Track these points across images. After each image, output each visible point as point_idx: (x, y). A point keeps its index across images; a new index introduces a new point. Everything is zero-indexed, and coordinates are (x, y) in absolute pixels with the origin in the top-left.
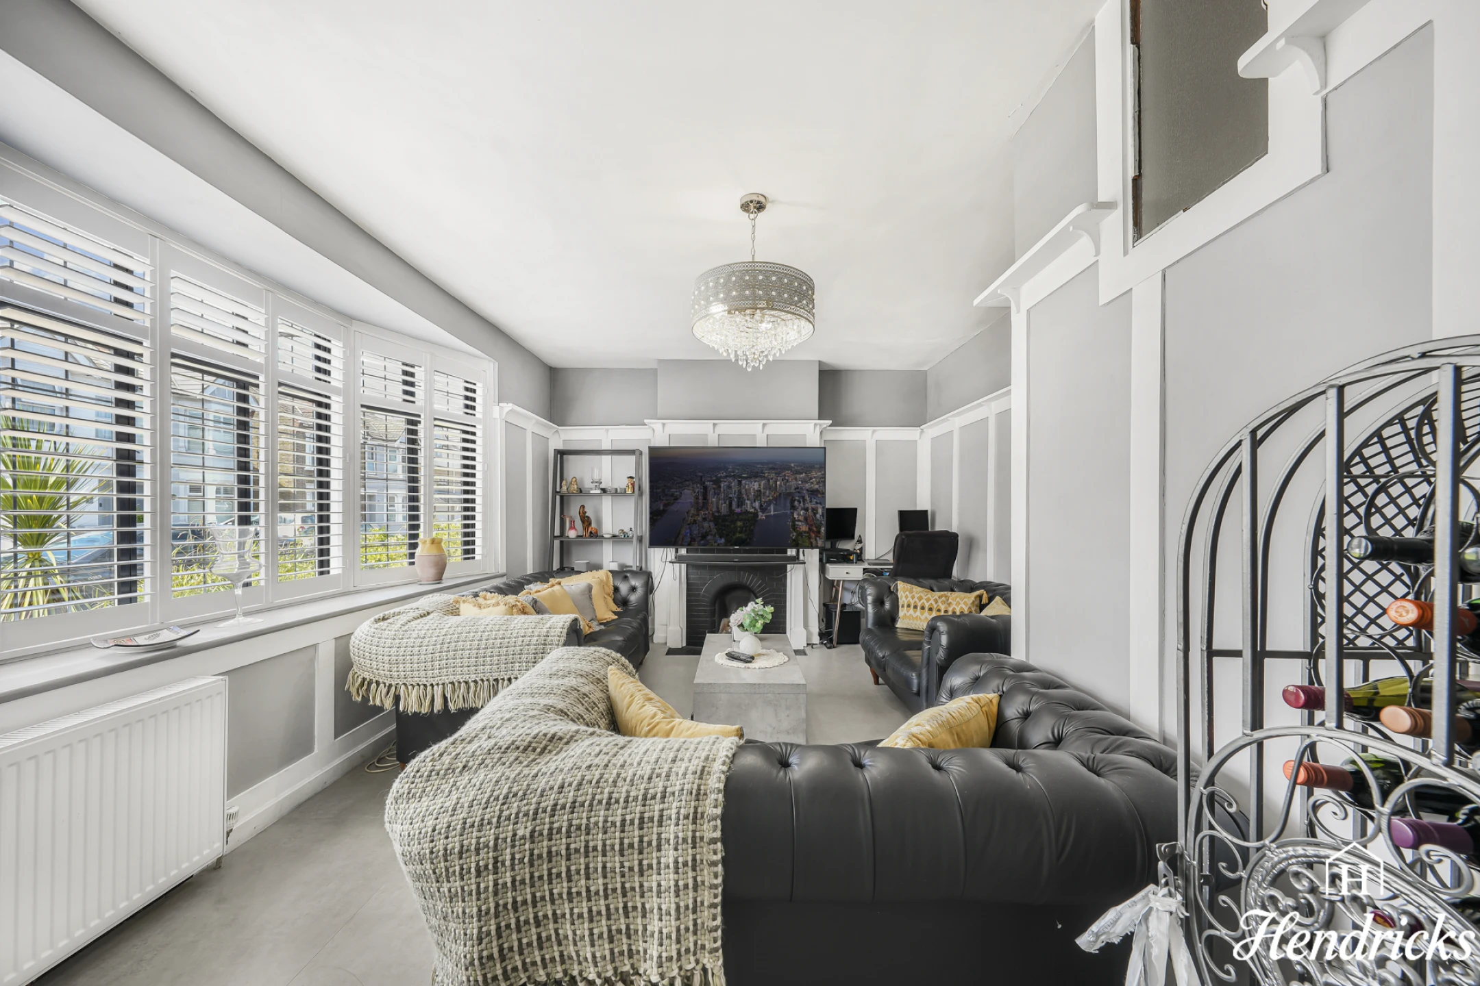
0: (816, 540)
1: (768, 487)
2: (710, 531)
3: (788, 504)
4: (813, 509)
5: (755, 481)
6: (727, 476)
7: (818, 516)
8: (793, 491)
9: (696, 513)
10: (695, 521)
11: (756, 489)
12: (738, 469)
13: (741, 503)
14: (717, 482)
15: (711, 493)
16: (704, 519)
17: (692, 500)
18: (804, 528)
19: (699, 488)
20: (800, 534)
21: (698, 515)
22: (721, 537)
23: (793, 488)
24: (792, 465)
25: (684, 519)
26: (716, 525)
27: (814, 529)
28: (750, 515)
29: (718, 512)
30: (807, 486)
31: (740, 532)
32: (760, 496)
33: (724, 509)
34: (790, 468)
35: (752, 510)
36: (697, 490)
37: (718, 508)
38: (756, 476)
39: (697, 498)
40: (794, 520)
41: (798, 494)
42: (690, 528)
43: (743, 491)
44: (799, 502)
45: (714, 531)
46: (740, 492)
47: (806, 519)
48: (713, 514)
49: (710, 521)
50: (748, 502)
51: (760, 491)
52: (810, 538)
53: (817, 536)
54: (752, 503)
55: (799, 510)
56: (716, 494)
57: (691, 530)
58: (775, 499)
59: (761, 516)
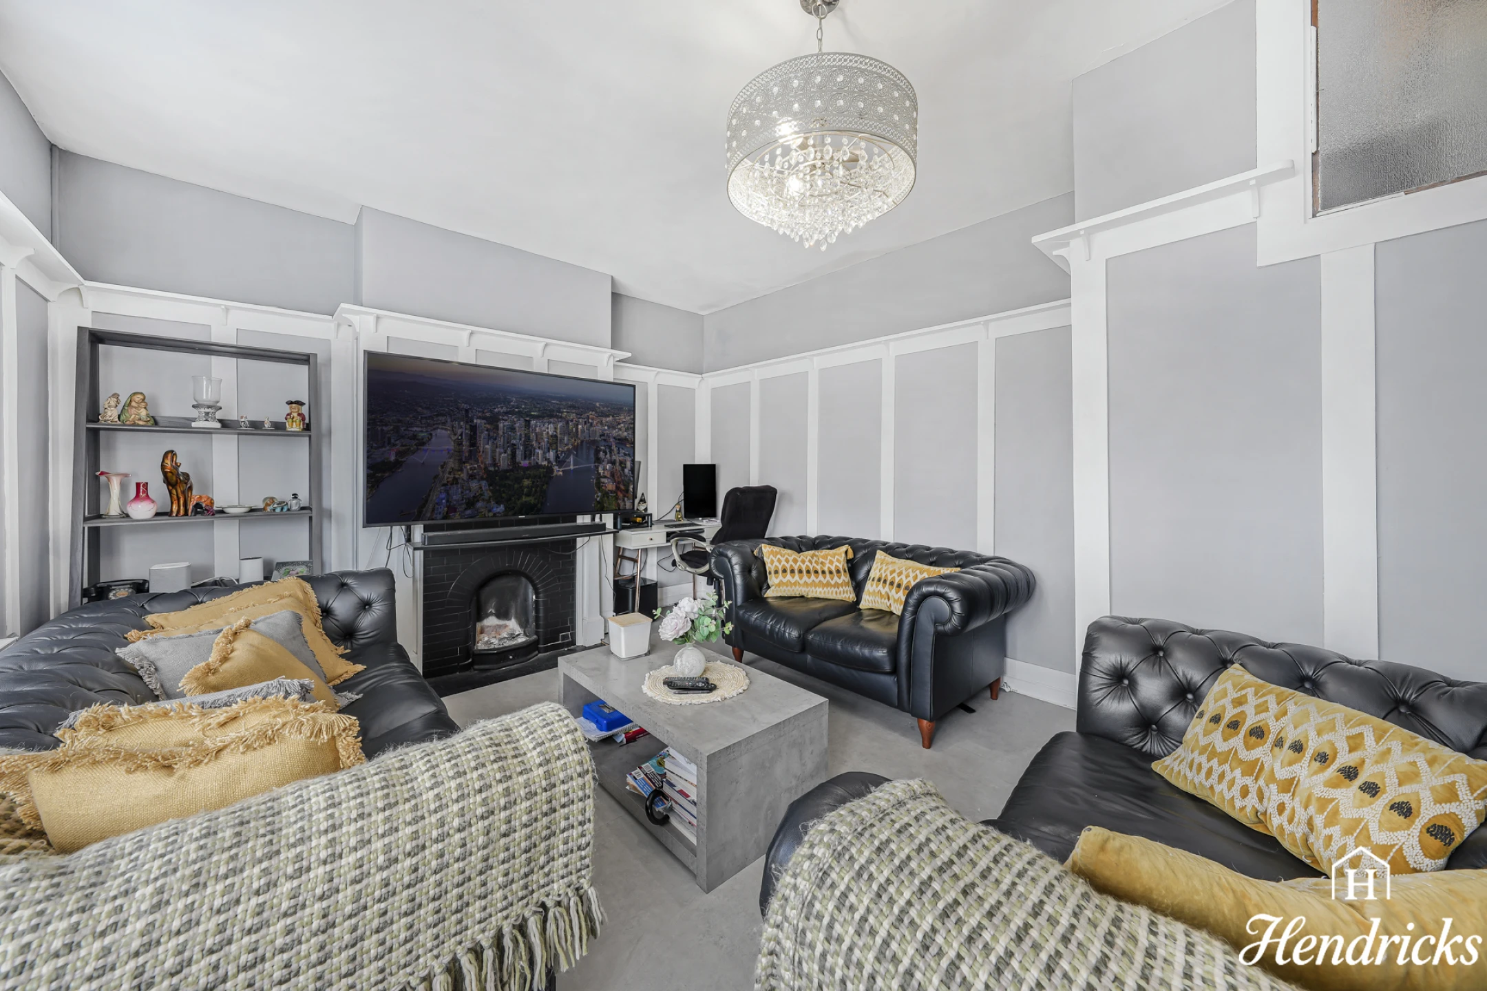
0: (624, 500)
1: (566, 432)
2: (481, 495)
3: (592, 456)
4: (621, 463)
5: (549, 423)
6: (506, 413)
7: (626, 471)
8: (597, 438)
9: (456, 466)
10: (455, 479)
11: (550, 433)
12: (525, 404)
13: (528, 453)
14: (493, 420)
15: (482, 436)
16: (472, 477)
17: (452, 446)
18: (610, 486)
19: (462, 429)
20: (606, 494)
21: (461, 470)
22: (498, 503)
23: (598, 434)
24: (598, 404)
25: (436, 477)
26: (490, 485)
27: (622, 487)
28: (541, 470)
29: (495, 465)
30: (615, 432)
31: (528, 495)
32: (556, 443)
33: (503, 460)
34: (594, 409)
35: (545, 463)
36: (459, 431)
37: (494, 460)
38: (551, 416)
39: (460, 444)
40: (599, 477)
41: (603, 443)
42: (447, 492)
43: (533, 435)
44: (605, 453)
45: (488, 494)
46: (528, 437)
47: (613, 475)
48: (486, 468)
49: (482, 479)
50: (540, 452)
51: (556, 436)
52: (617, 498)
53: (625, 496)
54: (544, 453)
55: (605, 463)
56: (492, 438)
57: (448, 494)
58: (576, 448)
59: (558, 471)
